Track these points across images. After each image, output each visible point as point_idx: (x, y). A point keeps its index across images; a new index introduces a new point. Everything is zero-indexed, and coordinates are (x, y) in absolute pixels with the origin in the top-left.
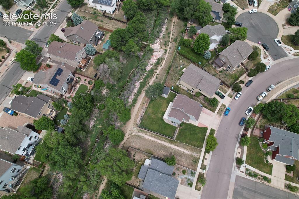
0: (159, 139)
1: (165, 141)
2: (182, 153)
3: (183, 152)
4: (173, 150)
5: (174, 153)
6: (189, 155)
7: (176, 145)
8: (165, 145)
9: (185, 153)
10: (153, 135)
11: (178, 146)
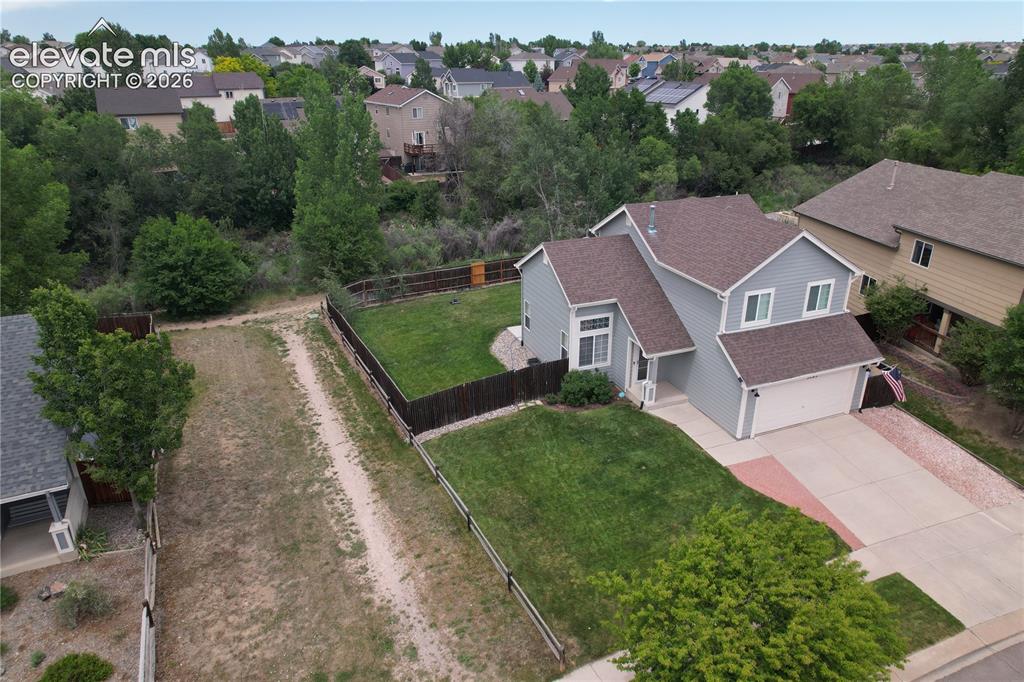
0: (336, 393)
1: (349, 418)
2: (344, 545)
3: (360, 549)
4: (310, 482)
5: (288, 502)
6: (369, 603)
7: (374, 475)
8: (313, 434)
9: (351, 565)
10: (344, 366)
11: (382, 487)
